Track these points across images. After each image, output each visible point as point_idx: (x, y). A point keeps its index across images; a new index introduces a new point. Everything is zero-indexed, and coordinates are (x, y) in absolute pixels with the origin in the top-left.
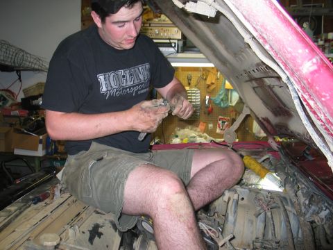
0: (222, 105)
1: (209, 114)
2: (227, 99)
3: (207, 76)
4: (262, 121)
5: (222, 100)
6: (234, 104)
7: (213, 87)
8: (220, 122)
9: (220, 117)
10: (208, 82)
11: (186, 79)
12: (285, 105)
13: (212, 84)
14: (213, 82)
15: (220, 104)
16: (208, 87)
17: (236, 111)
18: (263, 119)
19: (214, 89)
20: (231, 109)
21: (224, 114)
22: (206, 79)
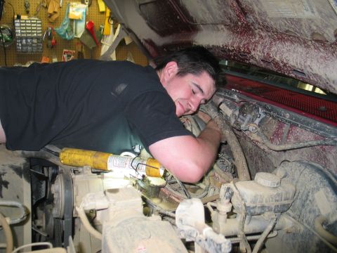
0: (67, 37)
1: (52, 47)
2: (72, 30)
3: (48, 4)
4: (144, 43)
5: (67, 31)
6: (79, 36)
7: (55, 16)
8: (65, 56)
9: (65, 50)
10: (50, 11)
11: (23, 7)
12: (191, 19)
13: (55, 12)
14: (56, 10)
15: (64, 35)
16: (50, 17)
17: (82, 43)
18: (146, 41)
19: (56, 19)
20: (76, 41)
21: (70, 47)
22: (47, 8)
